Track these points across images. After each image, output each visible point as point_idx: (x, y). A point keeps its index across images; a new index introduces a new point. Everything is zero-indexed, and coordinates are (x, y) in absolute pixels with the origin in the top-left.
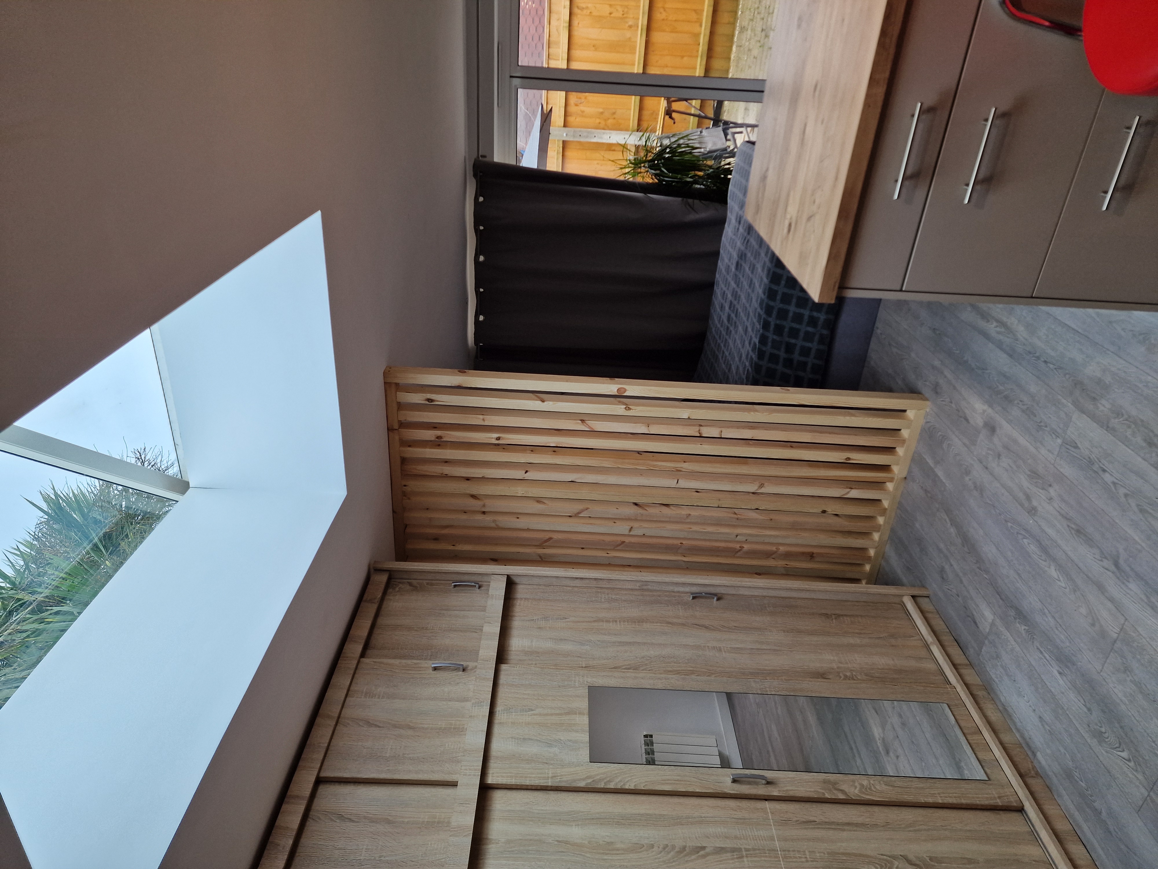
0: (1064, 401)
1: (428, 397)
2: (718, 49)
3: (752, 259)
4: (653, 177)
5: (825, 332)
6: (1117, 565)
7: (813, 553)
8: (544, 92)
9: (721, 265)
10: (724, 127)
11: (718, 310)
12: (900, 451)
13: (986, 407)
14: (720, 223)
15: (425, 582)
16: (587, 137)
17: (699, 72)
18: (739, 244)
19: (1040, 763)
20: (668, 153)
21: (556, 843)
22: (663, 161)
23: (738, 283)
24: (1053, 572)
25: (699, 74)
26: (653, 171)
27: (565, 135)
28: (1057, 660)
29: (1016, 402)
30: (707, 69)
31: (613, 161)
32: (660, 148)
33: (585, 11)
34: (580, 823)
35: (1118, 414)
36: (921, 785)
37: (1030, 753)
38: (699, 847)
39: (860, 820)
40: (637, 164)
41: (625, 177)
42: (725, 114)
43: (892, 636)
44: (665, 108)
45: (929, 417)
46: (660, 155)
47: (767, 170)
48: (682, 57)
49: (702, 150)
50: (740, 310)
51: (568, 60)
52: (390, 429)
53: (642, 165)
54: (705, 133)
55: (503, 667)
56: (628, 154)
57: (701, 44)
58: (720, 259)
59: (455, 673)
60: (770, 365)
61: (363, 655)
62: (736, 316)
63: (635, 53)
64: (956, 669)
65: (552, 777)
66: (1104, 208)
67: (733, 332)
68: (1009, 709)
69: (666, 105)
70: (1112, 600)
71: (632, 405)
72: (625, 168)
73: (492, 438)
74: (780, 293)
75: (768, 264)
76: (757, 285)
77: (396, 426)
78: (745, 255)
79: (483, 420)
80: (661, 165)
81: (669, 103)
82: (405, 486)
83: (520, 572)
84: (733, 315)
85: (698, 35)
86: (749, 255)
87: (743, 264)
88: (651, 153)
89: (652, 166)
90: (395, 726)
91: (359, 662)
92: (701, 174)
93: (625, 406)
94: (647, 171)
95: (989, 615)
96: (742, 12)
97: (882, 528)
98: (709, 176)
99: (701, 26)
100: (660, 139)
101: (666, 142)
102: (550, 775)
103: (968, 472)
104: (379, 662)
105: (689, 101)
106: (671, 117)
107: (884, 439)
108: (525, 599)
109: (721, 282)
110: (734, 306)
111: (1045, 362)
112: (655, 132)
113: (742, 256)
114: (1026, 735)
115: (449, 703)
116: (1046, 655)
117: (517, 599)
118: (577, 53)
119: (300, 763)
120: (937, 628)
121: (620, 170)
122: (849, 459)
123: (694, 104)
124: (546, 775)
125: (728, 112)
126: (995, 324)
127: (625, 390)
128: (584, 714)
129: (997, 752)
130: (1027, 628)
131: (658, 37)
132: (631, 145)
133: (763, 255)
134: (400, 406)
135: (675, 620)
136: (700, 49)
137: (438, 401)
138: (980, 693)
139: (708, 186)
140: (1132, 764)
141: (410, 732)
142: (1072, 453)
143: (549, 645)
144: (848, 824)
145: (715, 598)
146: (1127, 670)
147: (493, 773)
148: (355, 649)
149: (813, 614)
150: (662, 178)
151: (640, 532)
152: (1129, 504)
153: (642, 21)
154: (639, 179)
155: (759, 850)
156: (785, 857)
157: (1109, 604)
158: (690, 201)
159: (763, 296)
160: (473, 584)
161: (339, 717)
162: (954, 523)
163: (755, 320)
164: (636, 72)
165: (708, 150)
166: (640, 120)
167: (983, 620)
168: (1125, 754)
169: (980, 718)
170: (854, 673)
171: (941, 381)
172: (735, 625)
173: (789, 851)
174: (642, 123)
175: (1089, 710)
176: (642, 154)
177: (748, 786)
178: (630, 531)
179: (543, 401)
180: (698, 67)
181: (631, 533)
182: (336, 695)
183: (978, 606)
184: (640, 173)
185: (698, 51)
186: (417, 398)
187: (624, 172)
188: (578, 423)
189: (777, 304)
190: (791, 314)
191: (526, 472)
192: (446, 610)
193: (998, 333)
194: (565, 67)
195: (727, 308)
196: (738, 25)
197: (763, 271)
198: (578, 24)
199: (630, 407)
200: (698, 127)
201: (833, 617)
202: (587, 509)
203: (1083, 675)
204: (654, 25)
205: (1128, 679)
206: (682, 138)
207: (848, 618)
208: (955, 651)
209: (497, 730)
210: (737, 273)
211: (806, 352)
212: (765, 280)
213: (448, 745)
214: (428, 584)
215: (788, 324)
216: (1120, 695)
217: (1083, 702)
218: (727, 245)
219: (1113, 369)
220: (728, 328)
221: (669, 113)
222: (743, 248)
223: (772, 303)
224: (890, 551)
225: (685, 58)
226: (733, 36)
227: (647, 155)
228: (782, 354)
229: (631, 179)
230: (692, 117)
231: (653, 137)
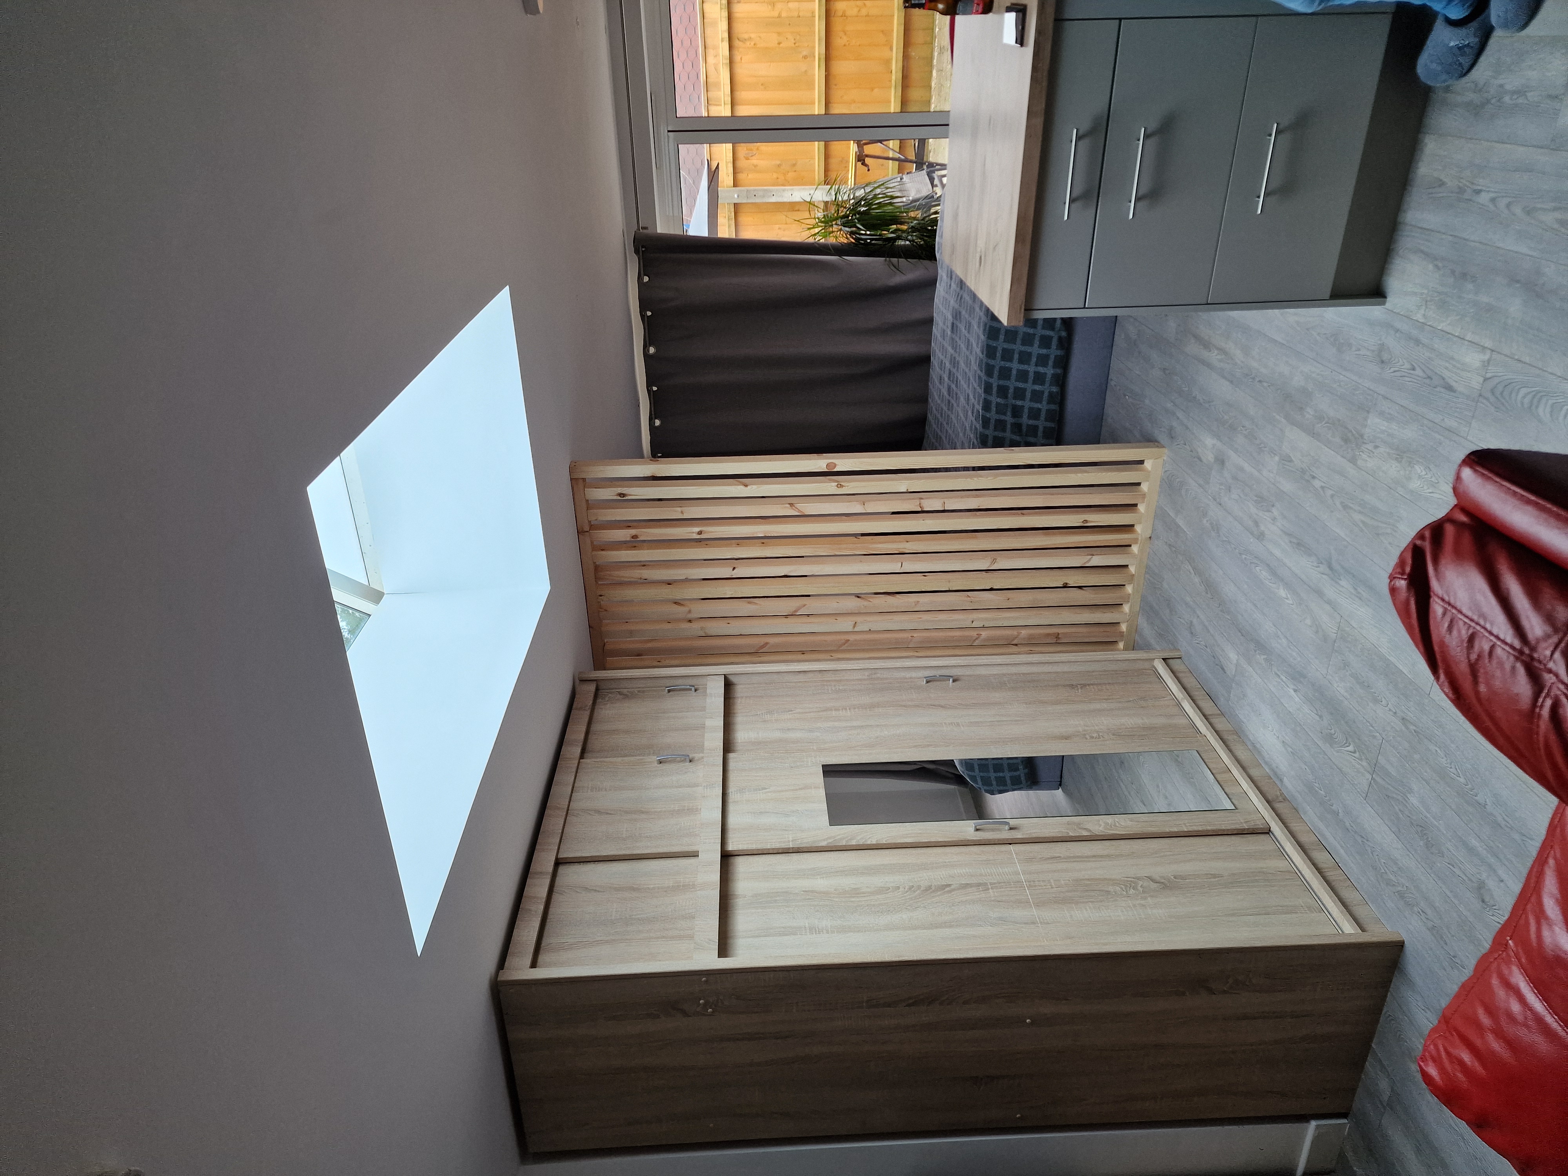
0: (1278, 417)
1: (619, 492)
2: (916, 75)
3: (967, 316)
4: (848, 236)
5: (1054, 389)
6: (1330, 567)
7: (1058, 634)
8: (706, 146)
9: (936, 331)
10: (929, 170)
11: (938, 384)
12: (1141, 508)
13: (1215, 441)
14: (931, 283)
15: (636, 690)
16: (764, 197)
17: (894, 106)
18: (952, 302)
19: (1287, 788)
20: (863, 206)
21: (802, 893)
22: (858, 216)
23: (955, 347)
24: (1282, 593)
25: (895, 109)
26: (847, 229)
27: (736, 196)
28: (1292, 679)
29: (1239, 429)
30: (904, 102)
31: (798, 221)
32: (853, 201)
33: (748, 43)
34: (824, 876)
35: (1320, 418)
36: (1168, 819)
37: (1278, 782)
38: (944, 885)
39: (1105, 852)
40: (827, 222)
41: (815, 239)
42: (931, 154)
43: (1143, 699)
44: (856, 153)
45: (1167, 465)
46: (854, 210)
47: (958, 207)
48: (872, 89)
49: (904, 199)
50: (960, 378)
51: (733, 105)
52: (580, 532)
53: (834, 223)
54: (906, 178)
55: (731, 756)
56: (816, 211)
57: (894, 72)
58: (934, 324)
59: (682, 764)
60: (996, 433)
61: (582, 756)
62: (957, 386)
63: (814, 89)
64: (1207, 719)
65: (792, 841)
66: (1259, 212)
67: (955, 405)
68: (1258, 746)
69: (857, 150)
70: (1329, 602)
71: (844, 482)
72: (813, 228)
73: (693, 533)
74: (1000, 349)
75: (984, 318)
76: (975, 345)
77: (587, 528)
78: (960, 313)
79: (682, 512)
80: (856, 220)
81: (860, 146)
82: (601, 596)
83: (738, 670)
84: (953, 386)
85: (888, 62)
86: (963, 313)
87: (959, 325)
88: (842, 208)
89: (846, 223)
90: (627, 812)
91: (579, 762)
92: (905, 227)
93: (837, 484)
94: (841, 230)
95: (1233, 656)
96: (940, 29)
97: (1131, 597)
98: (914, 229)
99: (891, 49)
100: (854, 189)
101: (860, 193)
102: (791, 839)
103: (1205, 514)
104: (601, 762)
105: (885, 143)
106: (864, 164)
107: (1123, 495)
108: (746, 697)
109: (937, 351)
110: (954, 374)
111: (1260, 381)
112: (846, 183)
113: (956, 316)
114: (1274, 765)
115: (680, 789)
116: (1284, 678)
117: (738, 698)
118: (742, 95)
119: (537, 847)
120: (1188, 686)
121: (808, 231)
122: (1086, 521)
123: (891, 146)
124: (787, 840)
125: (934, 152)
126: (1216, 352)
127: (835, 465)
128: (819, 788)
129: (1245, 785)
130: (1265, 657)
131: (841, 68)
132: (819, 201)
133: (977, 309)
134: (590, 505)
135: (910, 703)
136: (894, 77)
137: (630, 495)
138: (1230, 738)
139: (913, 241)
140: (1357, 755)
141: (643, 816)
142: (1287, 467)
143: (778, 735)
144: (1094, 856)
145: (951, 680)
146: (1346, 665)
147: (733, 842)
148: (573, 751)
149: (1057, 686)
150: (858, 236)
151: (865, 628)
152: (1335, 504)
153: (819, 49)
154: (831, 240)
155: (1005, 882)
156: (1029, 887)
157: (1328, 607)
158: (894, 260)
159: (981, 355)
160: (688, 687)
161: (568, 810)
162: (1198, 572)
163: (976, 385)
164: (816, 113)
165: (911, 198)
166: (827, 170)
167: (1229, 663)
168: (1351, 748)
169: (1229, 758)
170: (1100, 734)
171: (1175, 424)
172: (974, 702)
173: (1034, 881)
174: (829, 173)
175: (1321, 717)
176: (833, 210)
177: (991, 833)
178: (854, 627)
179: (746, 486)
180: (893, 100)
181: (856, 629)
182: (561, 790)
183: (1223, 650)
184: (833, 232)
185: (890, 81)
186: (607, 494)
187: (813, 233)
188: (785, 507)
189: (998, 363)
190: (1014, 372)
191: (734, 569)
192: (664, 713)
193: (1220, 361)
194: (730, 115)
195: (946, 379)
196: (936, 45)
197: (979, 327)
198: (741, 59)
199: (842, 484)
200: (899, 173)
201: (1079, 686)
202: (804, 605)
203: (1313, 685)
204: (834, 53)
205: (1347, 674)
206: (878, 187)
207: (1095, 687)
208: (1207, 706)
209: (731, 808)
210: (954, 336)
211: (1035, 414)
212: (982, 337)
213: (684, 823)
214: (639, 691)
215: (1012, 384)
216: (1342, 691)
217: (1316, 712)
218: (940, 306)
219: (1314, 375)
220: (949, 401)
221: (861, 158)
222: (957, 306)
223: (992, 362)
224: (1142, 622)
225: (876, 90)
226: (932, 58)
227: (838, 210)
228: (1009, 419)
229: (823, 241)
230: (891, 161)
231: (843, 189)
